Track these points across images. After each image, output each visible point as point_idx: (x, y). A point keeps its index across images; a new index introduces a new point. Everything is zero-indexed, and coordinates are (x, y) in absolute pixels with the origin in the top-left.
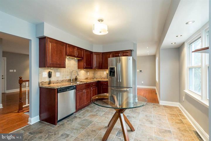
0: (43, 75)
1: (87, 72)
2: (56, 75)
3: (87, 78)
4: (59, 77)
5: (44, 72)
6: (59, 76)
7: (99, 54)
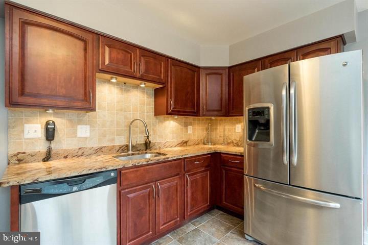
0: (26, 132)
1: (186, 125)
2: (75, 133)
3: (186, 142)
4: (86, 138)
5: (28, 122)
6: (88, 135)
7: (220, 71)
